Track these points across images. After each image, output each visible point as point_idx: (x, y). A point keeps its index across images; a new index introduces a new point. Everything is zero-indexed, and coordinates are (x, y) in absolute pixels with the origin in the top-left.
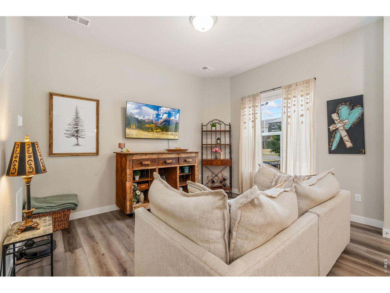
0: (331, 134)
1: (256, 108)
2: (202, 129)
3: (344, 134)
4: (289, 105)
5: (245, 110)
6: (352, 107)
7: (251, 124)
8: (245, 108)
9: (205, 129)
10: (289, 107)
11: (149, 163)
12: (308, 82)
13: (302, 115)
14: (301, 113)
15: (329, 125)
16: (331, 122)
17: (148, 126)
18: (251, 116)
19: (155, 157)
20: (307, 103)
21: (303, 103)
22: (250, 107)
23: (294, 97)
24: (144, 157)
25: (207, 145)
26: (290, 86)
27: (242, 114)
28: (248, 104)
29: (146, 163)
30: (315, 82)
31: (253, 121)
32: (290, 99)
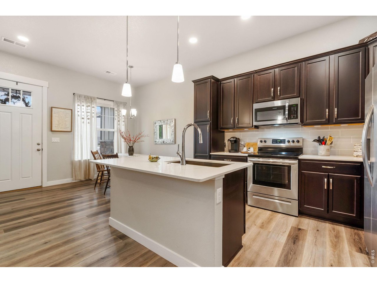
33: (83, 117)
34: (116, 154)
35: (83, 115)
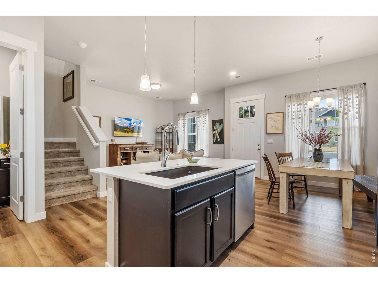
0: (214, 135)
1: (185, 121)
2: (156, 131)
3: (218, 135)
4: (199, 121)
5: (180, 121)
6: (220, 124)
7: (183, 129)
8: (180, 120)
9: (158, 131)
10: (199, 122)
11: (128, 149)
12: (205, 111)
13: (203, 126)
14: (203, 125)
15: (213, 131)
16: (214, 130)
17: (125, 130)
18: (183, 125)
19: (131, 146)
20: (205, 121)
21: (204, 120)
22: (182, 120)
23: (201, 117)
24: (126, 146)
25: (159, 140)
26: (199, 111)
27: (178, 123)
28: (181, 118)
29: (127, 149)
30: (208, 111)
31: (183, 127)
32: (199, 117)
33: (294, 117)
34: (290, 153)
35: (294, 115)
